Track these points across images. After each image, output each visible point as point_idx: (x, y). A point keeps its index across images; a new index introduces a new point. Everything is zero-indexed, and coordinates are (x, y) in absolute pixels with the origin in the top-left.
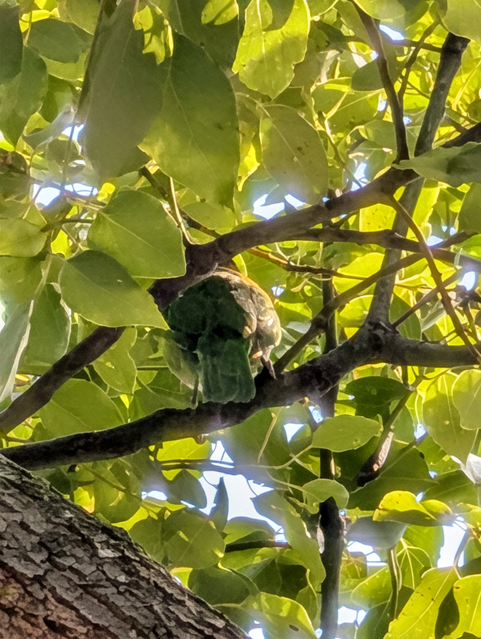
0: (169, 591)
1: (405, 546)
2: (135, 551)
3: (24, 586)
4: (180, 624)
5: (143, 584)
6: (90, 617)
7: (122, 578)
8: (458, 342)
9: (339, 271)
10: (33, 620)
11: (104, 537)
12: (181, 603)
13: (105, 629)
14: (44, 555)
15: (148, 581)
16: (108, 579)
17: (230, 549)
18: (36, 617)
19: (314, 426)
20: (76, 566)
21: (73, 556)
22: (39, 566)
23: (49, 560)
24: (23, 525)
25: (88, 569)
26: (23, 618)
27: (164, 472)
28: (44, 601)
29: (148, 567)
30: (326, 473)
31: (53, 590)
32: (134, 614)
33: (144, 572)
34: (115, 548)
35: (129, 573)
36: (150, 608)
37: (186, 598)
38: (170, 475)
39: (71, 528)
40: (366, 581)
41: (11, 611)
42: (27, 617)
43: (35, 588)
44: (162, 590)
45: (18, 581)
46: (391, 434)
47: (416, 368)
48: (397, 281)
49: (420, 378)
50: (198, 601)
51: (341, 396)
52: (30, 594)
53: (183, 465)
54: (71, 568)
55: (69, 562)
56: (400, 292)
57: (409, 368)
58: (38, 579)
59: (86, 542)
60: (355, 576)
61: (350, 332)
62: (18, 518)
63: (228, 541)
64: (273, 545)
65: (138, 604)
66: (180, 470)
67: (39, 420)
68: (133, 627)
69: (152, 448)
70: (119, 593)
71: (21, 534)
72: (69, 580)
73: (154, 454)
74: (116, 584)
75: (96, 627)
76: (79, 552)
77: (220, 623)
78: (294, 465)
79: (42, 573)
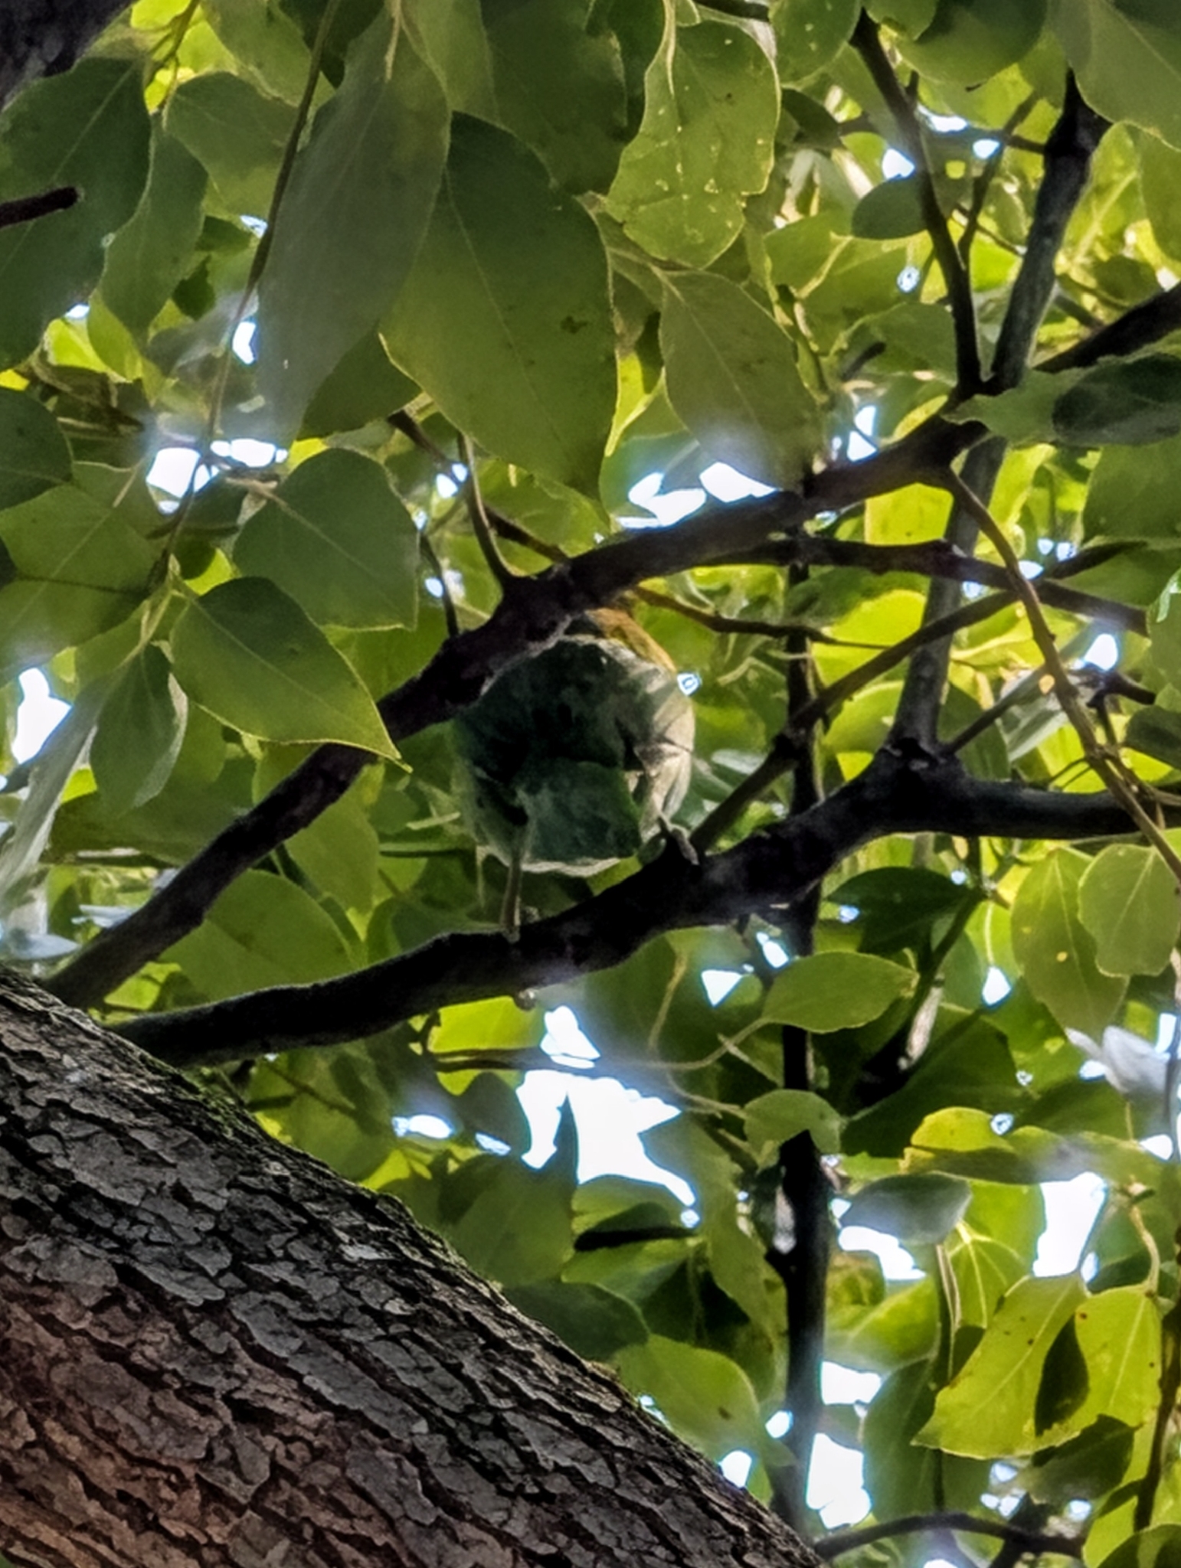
0: (500, 1333)
1: (967, 1235)
2: (425, 1250)
3: (183, 1328)
4: (525, 1405)
5: (438, 1315)
6: (326, 1391)
7: (395, 1307)
8: (1090, 783)
9: (826, 631)
10: (202, 1399)
11: (358, 1220)
12: (525, 1359)
13: (359, 1418)
14: (225, 1259)
15: (452, 1314)
16: (365, 1309)
17: (588, 1242)
18: (209, 1391)
19: (766, 974)
20: (295, 1281)
21: (288, 1257)
22: (214, 1280)
23: (236, 1268)
24: (180, 1194)
25: (323, 1288)
26: (179, 1394)
27: (442, 1077)
28: (227, 1358)
29: (452, 1281)
30: (796, 1078)
31: (243, 1334)
32: (417, 1381)
33: (441, 1292)
34: (382, 1241)
35: (409, 1295)
36: (456, 1370)
37: (535, 1348)
38: (457, 1082)
39: (283, 1199)
40: (880, 1313)
41: (152, 1378)
42: (189, 1392)
43: (204, 1330)
44: (484, 1331)
45: (168, 1315)
46: (936, 993)
47: (997, 841)
48: (955, 654)
49: (1004, 864)
50: (562, 1356)
51: (827, 911)
52: (197, 1344)
53: (484, 1060)
54: (283, 1287)
55: (281, 1272)
56: (959, 677)
57: (984, 842)
58: (212, 1310)
59: (315, 1230)
60: (857, 1300)
61: (853, 765)
62: (170, 1179)
63: (580, 1225)
64: (680, 1233)
65: (430, 1361)
66: (474, 1073)
67: (174, 967)
68: (425, 1414)
69: (418, 1023)
70: (395, 1339)
71: (177, 1214)
72: (282, 1311)
73: (422, 1037)
74: (382, 1318)
75: (340, 1412)
76: (299, 1250)
77: (609, 1403)
78: (728, 1060)
79: (220, 1295)
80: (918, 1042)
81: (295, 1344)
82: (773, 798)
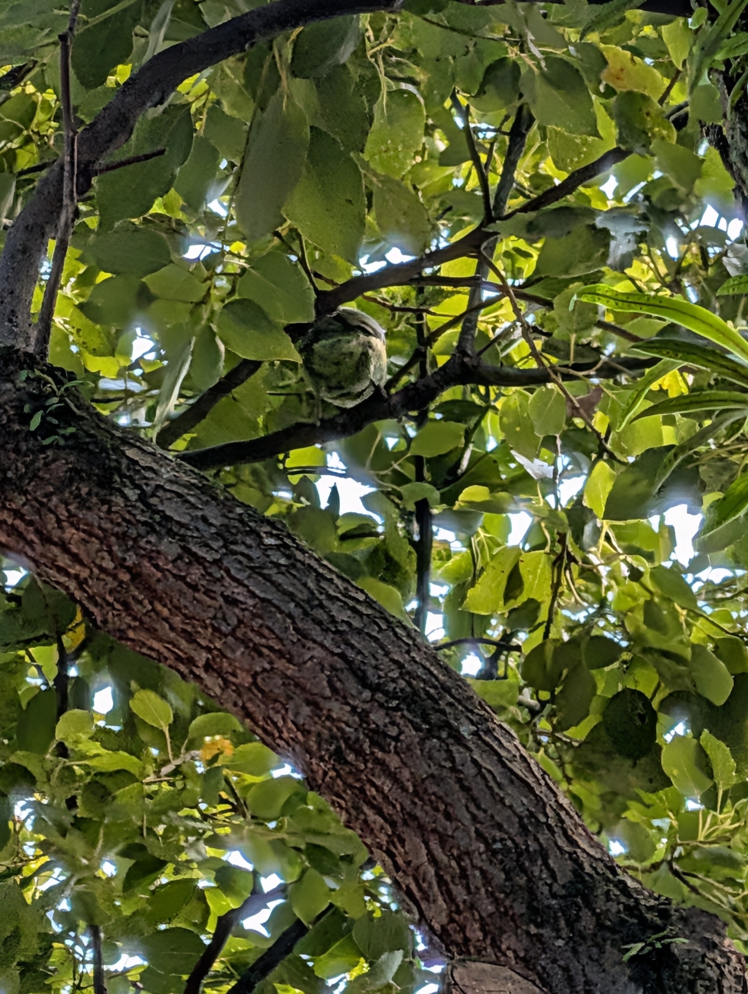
0: (321, 570)
1: (482, 534)
2: (294, 541)
3: (205, 568)
4: (330, 597)
5: (299, 565)
6: (257, 592)
7: (283, 561)
9: (432, 309)
10: (212, 594)
11: (268, 529)
12: (331, 581)
13: (269, 601)
14: (221, 543)
15: (303, 563)
16: (271, 562)
17: (344, 538)
18: (214, 592)
19: (409, 440)
20: (246, 551)
21: (244, 543)
22: (216, 551)
23: (225, 546)
24: (204, 519)
25: (255, 553)
26: (204, 593)
27: (289, 476)
28: (220, 580)
29: (303, 552)
30: (420, 478)
31: (228, 571)
32: (291, 589)
33: (299, 555)
34: (277, 537)
35: (288, 557)
36: (305, 585)
37: (334, 577)
38: (294, 479)
39: (241, 521)
40: (450, 563)
41: (194, 588)
42: (207, 592)
43: (213, 570)
44: (315, 570)
45: (200, 564)
46: (471, 446)
47: (495, 387)
48: (480, 318)
49: (499, 396)
50: (344, 580)
51: (431, 415)
52: (210, 574)
53: (303, 470)
54: (242, 554)
55: (241, 548)
56: (481, 326)
57: (491, 388)
58: (217, 562)
59: (253, 532)
60: (441, 559)
61: (442, 360)
62: (200, 513)
63: (340, 532)
64: (377, 535)
65: (296, 581)
66: (301, 475)
67: (193, 435)
68: (293, 600)
69: (281, 456)
70: (283, 573)
71: (201, 525)
72: (240, 562)
73: (283, 462)
74: (277, 565)
75: (263, 600)
76: (249, 541)
77: (361, 597)
78: (395, 471)
79: (218, 557)
80: (465, 463)
81: (247, 574)
82: (410, 374)
